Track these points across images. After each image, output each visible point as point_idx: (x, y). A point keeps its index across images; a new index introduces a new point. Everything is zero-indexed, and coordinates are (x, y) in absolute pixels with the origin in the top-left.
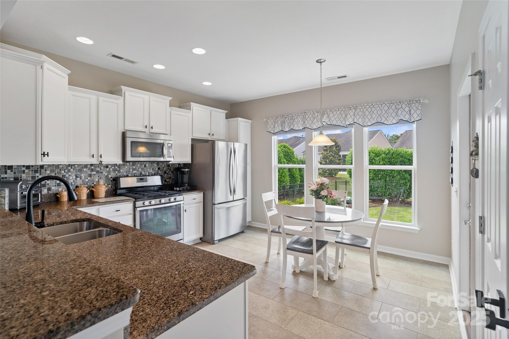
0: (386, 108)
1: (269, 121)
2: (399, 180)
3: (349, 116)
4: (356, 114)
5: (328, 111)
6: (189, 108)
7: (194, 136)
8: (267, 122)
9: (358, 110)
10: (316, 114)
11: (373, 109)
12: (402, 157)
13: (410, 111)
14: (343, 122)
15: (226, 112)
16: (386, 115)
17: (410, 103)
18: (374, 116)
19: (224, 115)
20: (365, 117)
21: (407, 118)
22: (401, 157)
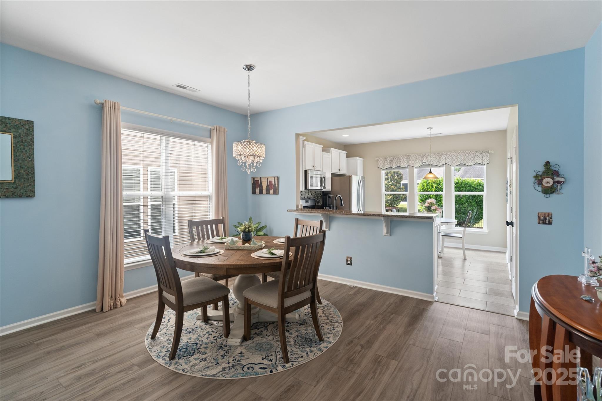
0: (467, 155)
1: (380, 160)
3: (442, 159)
4: (447, 158)
5: (427, 155)
6: (329, 152)
7: (332, 171)
8: (378, 160)
9: (448, 155)
10: (418, 157)
11: (459, 155)
12: (469, 186)
13: (483, 157)
14: (438, 163)
15: (347, 152)
16: (467, 160)
17: (482, 152)
18: (459, 160)
19: (345, 155)
20: (453, 160)
21: (480, 162)
22: (468, 186)
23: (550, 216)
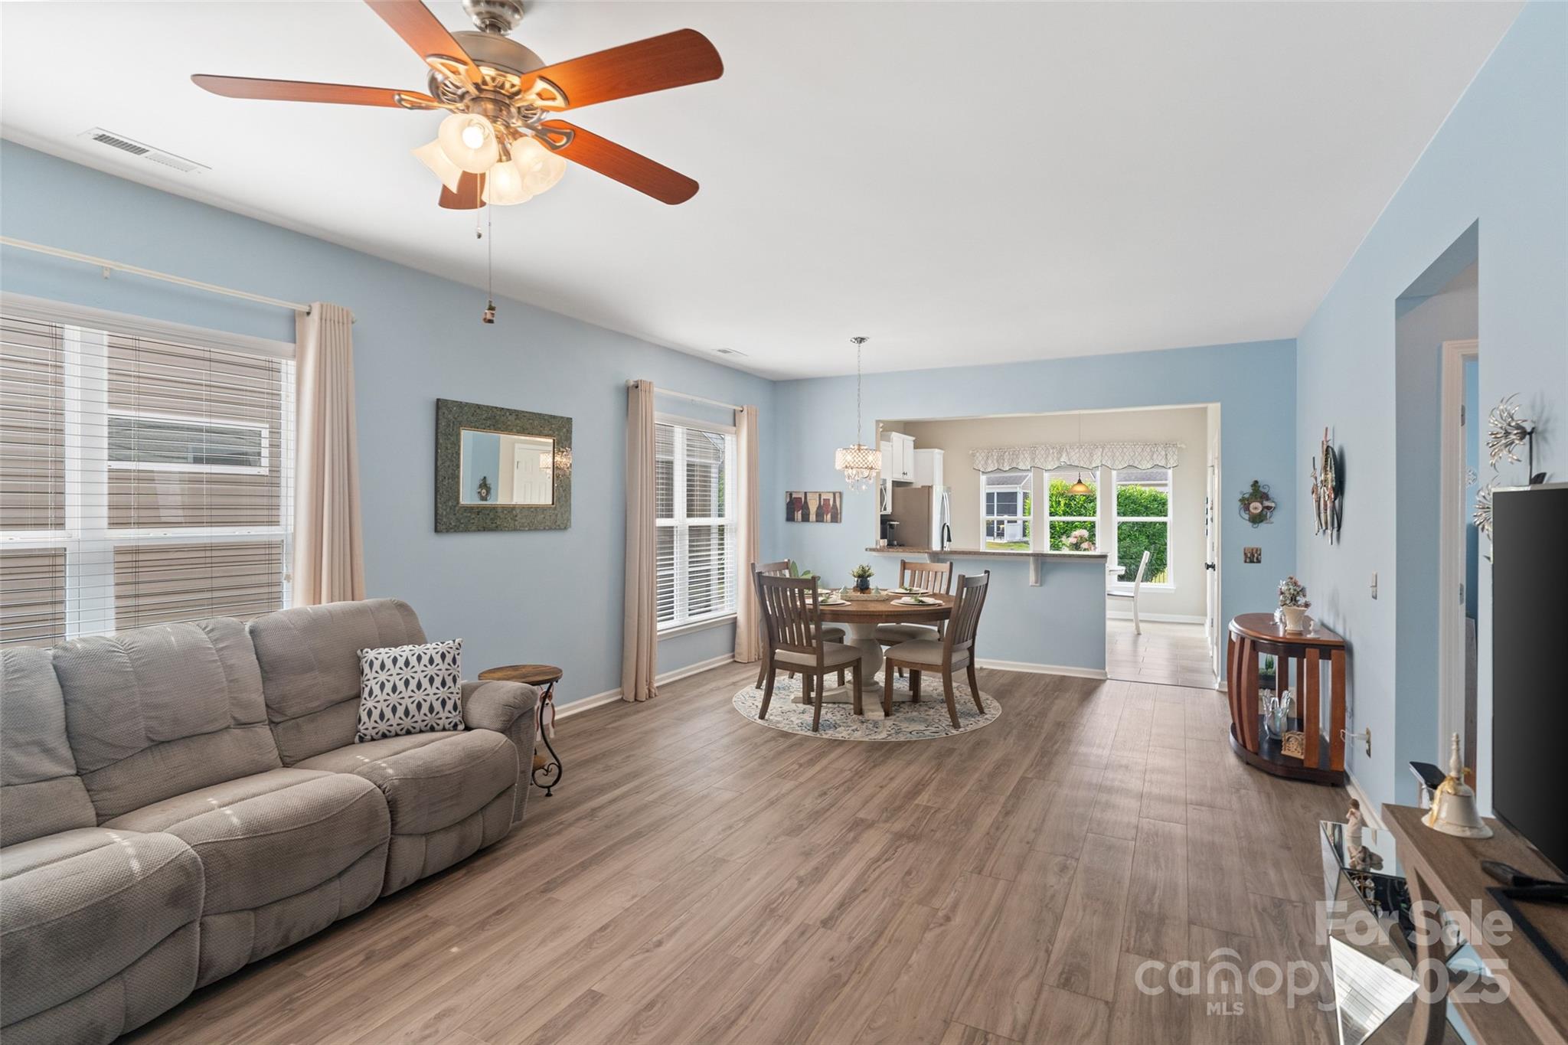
0: (1140, 450)
1: (978, 454)
2: (1130, 547)
3: (1095, 457)
4: (1104, 455)
5: (1068, 447)
6: (888, 440)
7: (894, 476)
8: (973, 455)
9: (1107, 450)
10: (1051, 451)
11: (1125, 450)
12: (1134, 502)
13: (1166, 455)
14: (1088, 463)
15: (914, 438)
16: (1139, 458)
17: (1166, 445)
18: (1126, 458)
19: (912, 444)
20: (1115, 458)
21: (1162, 463)
22: (1132, 503)
23: (1258, 551)
